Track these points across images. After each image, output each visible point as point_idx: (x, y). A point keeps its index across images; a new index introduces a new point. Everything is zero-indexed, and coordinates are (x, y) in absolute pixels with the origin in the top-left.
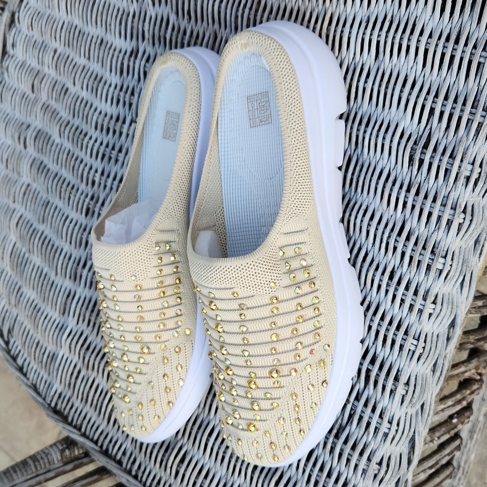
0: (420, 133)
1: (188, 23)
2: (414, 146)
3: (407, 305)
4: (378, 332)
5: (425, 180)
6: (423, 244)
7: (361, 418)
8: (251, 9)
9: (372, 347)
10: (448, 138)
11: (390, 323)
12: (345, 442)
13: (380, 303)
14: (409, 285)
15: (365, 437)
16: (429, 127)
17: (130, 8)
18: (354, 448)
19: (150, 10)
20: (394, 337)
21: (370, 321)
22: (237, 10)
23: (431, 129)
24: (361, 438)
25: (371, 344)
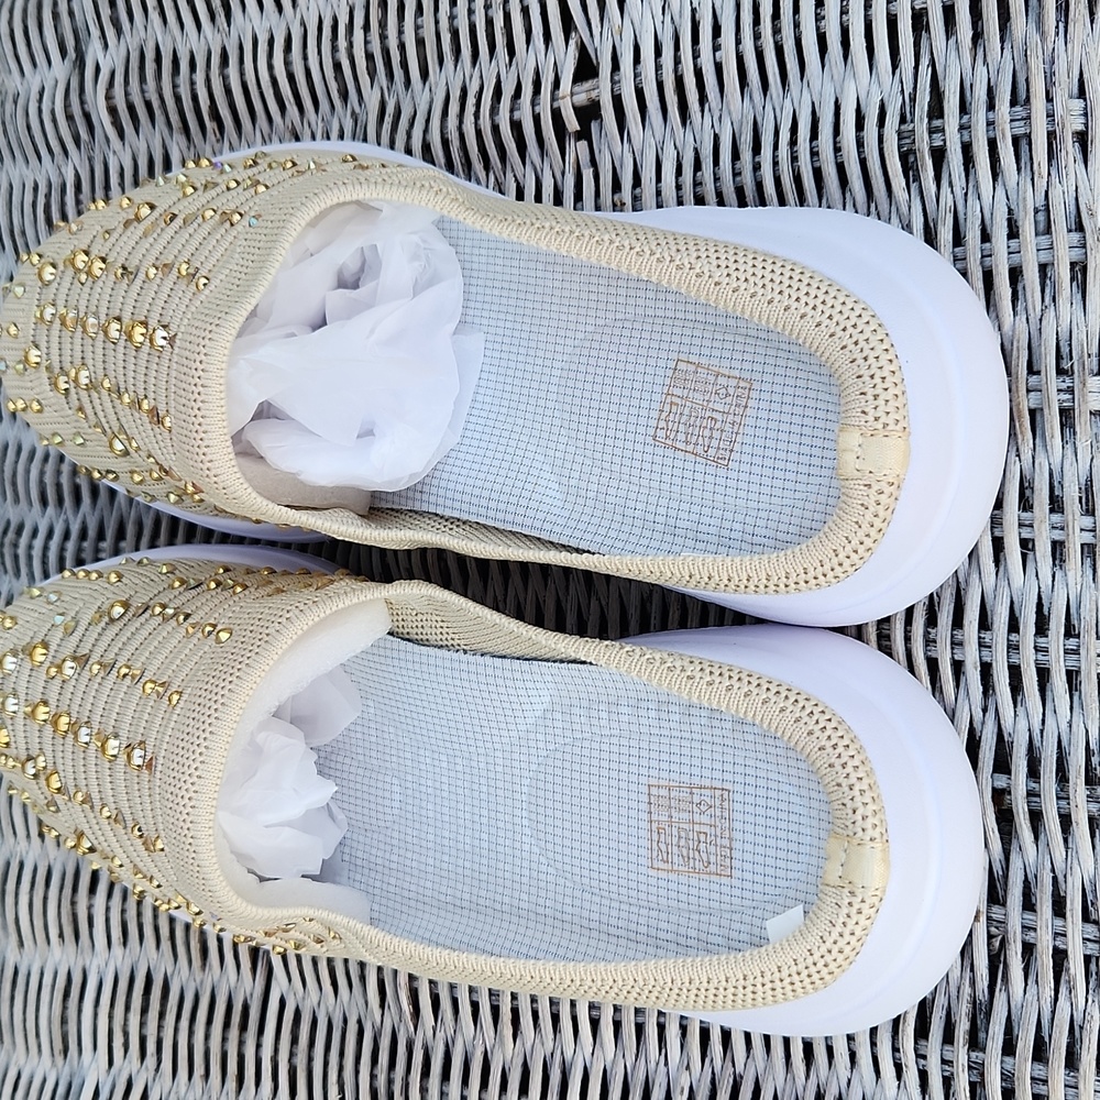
0: (908, 89)
1: (218, 141)
2: (902, 127)
3: (1043, 549)
4: (986, 670)
5: (966, 194)
6: (1026, 358)
7: (1028, 949)
8: (366, 27)
9: (983, 723)
10: (989, 59)
11: (1014, 626)
12: (1009, 1048)
13: (963, 586)
14: (1028, 492)
15: (1063, 1003)
16: (925, 61)
17: (63, 170)
18: (1040, 1053)
19: (114, 152)
20: (1040, 657)
21: (952, 649)
22: (334, 49)
23: (933, 63)
24: (1053, 1012)
25: (978, 714)
